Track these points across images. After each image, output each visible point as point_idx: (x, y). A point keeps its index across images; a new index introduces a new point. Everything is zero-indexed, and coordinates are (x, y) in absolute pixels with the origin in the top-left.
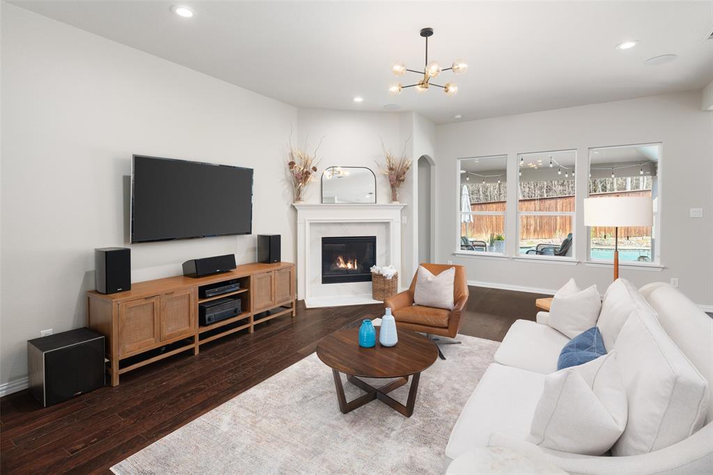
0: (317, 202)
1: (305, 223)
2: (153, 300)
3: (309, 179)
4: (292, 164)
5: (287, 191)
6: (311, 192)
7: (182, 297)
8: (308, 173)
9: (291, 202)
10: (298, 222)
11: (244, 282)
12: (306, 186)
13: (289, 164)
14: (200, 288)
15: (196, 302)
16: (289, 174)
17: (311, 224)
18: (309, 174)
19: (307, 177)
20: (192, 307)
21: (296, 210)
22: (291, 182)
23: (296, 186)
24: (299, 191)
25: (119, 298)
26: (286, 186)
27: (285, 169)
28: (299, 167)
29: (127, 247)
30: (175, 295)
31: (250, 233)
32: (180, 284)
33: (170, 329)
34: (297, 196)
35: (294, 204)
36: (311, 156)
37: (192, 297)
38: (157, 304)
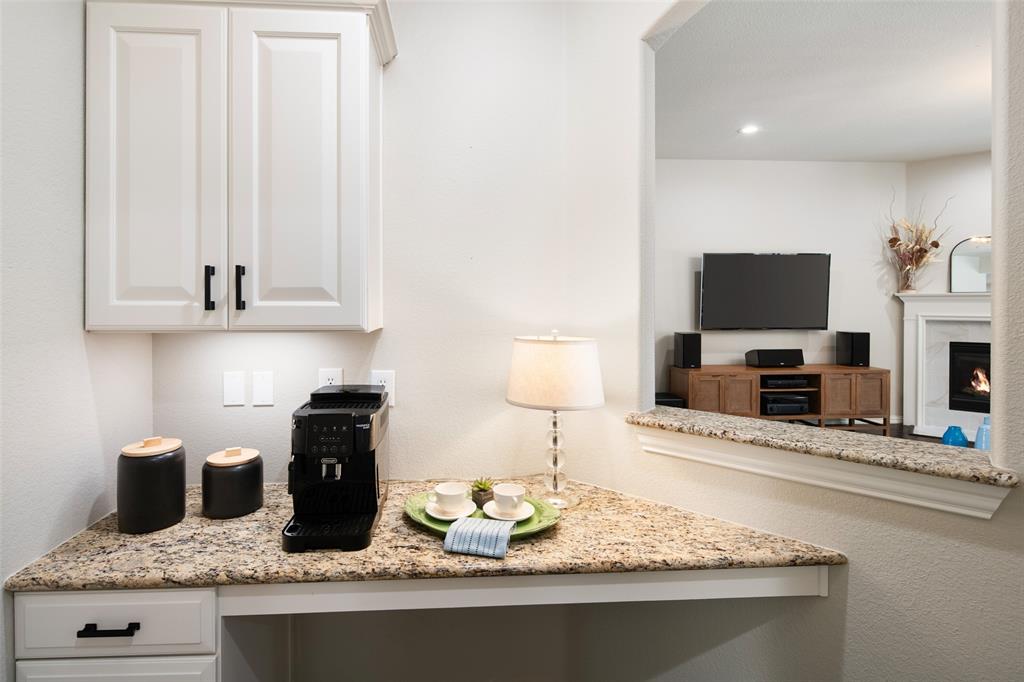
0: (943, 290)
1: (917, 320)
2: (719, 378)
3: (925, 259)
4: (894, 241)
5: (886, 277)
6: (928, 278)
7: (744, 381)
8: (922, 252)
9: (893, 292)
10: (905, 318)
11: (814, 379)
12: (920, 271)
13: (890, 241)
14: (762, 376)
15: (757, 390)
16: (889, 254)
17: (927, 322)
18: (926, 251)
19: (922, 257)
20: (754, 394)
21: (901, 303)
22: (894, 264)
23: (901, 269)
24: (907, 277)
25: (692, 373)
26: (885, 270)
27: (884, 248)
28: (906, 243)
29: (697, 332)
30: (737, 378)
31: (826, 328)
32: (743, 370)
33: (733, 407)
34: (905, 283)
35: (897, 294)
36: (929, 226)
37: (754, 385)
38: (722, 383)
